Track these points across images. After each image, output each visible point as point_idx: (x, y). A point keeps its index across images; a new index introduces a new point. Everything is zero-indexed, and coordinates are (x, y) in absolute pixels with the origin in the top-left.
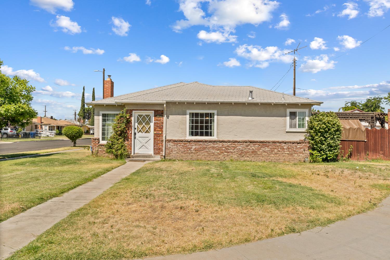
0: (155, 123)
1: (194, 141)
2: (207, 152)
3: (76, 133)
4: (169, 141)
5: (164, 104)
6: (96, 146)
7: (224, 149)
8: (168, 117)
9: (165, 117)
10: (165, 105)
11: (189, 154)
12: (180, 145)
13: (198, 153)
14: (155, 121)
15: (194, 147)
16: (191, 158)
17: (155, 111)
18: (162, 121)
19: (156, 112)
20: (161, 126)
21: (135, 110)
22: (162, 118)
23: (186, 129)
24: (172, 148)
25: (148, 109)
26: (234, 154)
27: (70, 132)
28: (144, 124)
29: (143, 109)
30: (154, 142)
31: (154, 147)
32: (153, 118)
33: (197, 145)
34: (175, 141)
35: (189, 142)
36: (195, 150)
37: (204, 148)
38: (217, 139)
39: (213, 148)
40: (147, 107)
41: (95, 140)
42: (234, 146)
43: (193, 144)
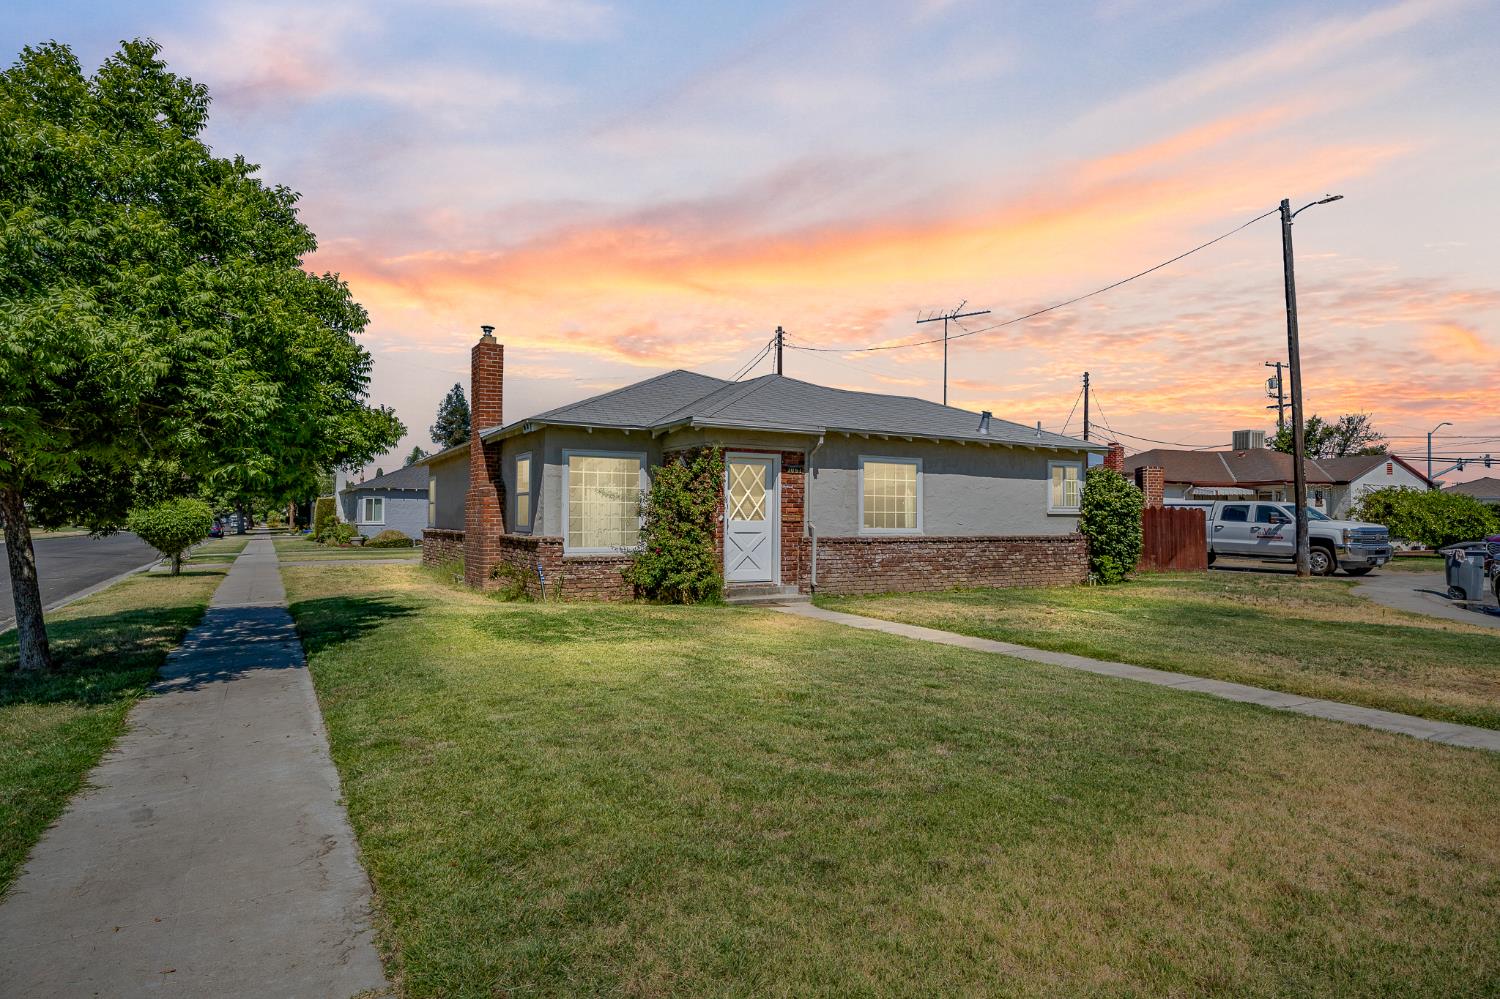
0: (783, 491)
1: (879, 542)
2: (907, 569)
3: (198, 525)
4: (822, 542)
5: (819, 436)
6: (556, 566)
7: (940, 559)
8: (816, 474)
9: (808, 476)
10: (821, 441)
11: (868, 578)
12: (848, 552)
13: (889, 573)
14: (783, 483)
15: (879, 558)
16: (872, 587)
17: (783, 453)
18: (802, 486)
19: (786, 458)
20: (799, 500)
21: (732, 450)
22: (800, 476)
23: (857, 508)
24: (830, 562)
25: (765, 448)
26: (960, 571)
27: (175, 521)
28: (748, 492)
29: (754, 448)
30: (783, 546)
31: (783, 560)
32: (780, 474)
33: (886, 552)
34: (837, 542)
35: (869, 544)
36: (882, 564)
37: (901, 561)
38: (923, 535)
39: (920, 558)
40: (764, 443)
41: (552, 544)
42: (960, 551)
43: (877, 548)
